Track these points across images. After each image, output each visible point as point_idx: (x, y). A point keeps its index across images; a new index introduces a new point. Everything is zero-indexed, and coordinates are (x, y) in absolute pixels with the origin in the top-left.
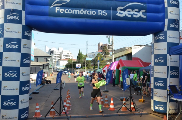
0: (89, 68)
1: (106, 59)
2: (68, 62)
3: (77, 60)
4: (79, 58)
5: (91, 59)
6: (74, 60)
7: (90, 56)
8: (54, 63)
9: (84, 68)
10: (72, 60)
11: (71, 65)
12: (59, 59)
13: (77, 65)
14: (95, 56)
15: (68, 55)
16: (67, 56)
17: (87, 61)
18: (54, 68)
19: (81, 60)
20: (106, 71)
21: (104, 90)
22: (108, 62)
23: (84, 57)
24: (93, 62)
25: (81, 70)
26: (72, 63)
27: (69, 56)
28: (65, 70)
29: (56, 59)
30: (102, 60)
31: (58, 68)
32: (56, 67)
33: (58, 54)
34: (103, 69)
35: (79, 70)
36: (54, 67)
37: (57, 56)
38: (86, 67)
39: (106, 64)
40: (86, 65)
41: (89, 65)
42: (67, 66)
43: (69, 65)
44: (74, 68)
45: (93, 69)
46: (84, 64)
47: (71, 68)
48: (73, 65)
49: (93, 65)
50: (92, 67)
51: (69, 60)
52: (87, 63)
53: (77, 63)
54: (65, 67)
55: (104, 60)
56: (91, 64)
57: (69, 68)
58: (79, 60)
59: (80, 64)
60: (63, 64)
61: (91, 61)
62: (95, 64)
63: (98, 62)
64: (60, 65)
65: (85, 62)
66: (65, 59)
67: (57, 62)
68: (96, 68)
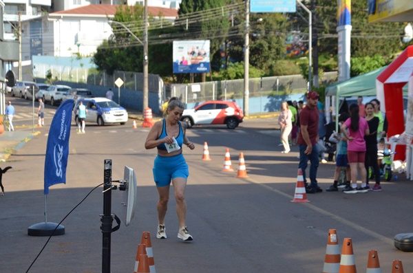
0: (271, 72)
2: (117, 28)
3: (181, 11)
5: (284, 4)
6: (161, 12)
8: (9, 36)
9: (231, 70)
10: (140, 10)
11: (136, 52)
12: (44, 9)
13: (183, 52)
17: (254, 19)
18: (10, 76)
20: (412, 92)
25: (214, 84)
26: (141, 35)
28: (90, 89)
29: (21, 8)
30: (369, 6)
31: (40, 72)
32: (29, 69)
34: (383, 79)
35: (196, 87)
36: (8, 67)
38: (250, 67)
39: (402, 38)
40: (247, 52)
41: (270, 48)
42: (104, 59)
43: (122, 49)
44: (161, 76)
45: (300, 76)
46: (235, 45)
47: (134, 70)
48: (152, 52)
49: (298, 46)
50: (292, 62)
51: (119, 11)
52: (259, 35)
53: (181, 38)
54: (95, 66)
55: (384, 7)
56: (283, 44)
57: (124, 73)
58: (195, 10)
59: (202, 41)
60: (78, 43)
61: (287, 18)
62: (319, 44)
63: (345, 23)
64: (56, 54)
65: (240, 26)
66: (88, 3)
67: (28, 32)
68: (321, 67)
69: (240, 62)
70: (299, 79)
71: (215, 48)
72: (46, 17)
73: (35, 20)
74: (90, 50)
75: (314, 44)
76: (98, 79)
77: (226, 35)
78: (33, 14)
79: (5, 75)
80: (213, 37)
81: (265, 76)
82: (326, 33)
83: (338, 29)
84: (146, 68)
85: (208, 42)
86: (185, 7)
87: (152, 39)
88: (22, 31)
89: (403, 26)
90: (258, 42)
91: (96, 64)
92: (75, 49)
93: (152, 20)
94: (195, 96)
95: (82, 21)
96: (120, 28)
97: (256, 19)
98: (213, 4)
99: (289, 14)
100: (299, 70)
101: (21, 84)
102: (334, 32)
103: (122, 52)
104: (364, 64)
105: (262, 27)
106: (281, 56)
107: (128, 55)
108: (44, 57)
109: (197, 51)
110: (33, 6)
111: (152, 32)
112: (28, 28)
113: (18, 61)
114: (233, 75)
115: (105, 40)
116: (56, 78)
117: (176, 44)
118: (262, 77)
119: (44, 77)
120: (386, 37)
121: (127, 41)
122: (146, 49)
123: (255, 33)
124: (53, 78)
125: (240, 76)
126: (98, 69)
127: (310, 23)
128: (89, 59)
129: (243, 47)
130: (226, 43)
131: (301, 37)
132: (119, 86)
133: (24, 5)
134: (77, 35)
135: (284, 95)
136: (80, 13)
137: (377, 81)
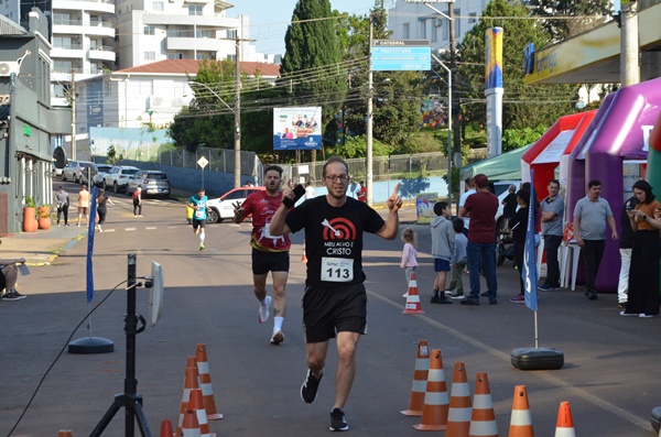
0: (403, 148)
1: (567, 55)
2: (199, 91)
3: (284, 68)
4: (304, 49)
5: (417, 60)
6: (258, 68)
7: (415, 27)
8: (58, 102)
9: (350, 147)
10: (231, 66)
11: (225, 122)
12: (106, 64)
13: (288, 121)
14: (466, 27)
15: (195, 20)
16: (185, 30)
17: (379, 78)
18: (59, 153)
19: (320, 74)
20: (563, 175)
21: (524, 351)
22: (597, 89)
23: (352, 42)
24: (442, 87)
26: (231, 100)
27: (210, 31)
29: (76, 64)
31: (100, 148)
33: (95, 16)
34: (529, 157)
35: (303, 169)
36: (57, 143)
37: (86, 28)
38: (374, 142)
39: (574, 105)
40: (370, 122)
41: (400, 117)
42: (184, 132)
43: (207, 118)
44: (258, 153)
45: (440, 154)
46: (355, 113)
47: (223, 147)
48: (246, 123)
49: (439, 113)
50: (431, 134)
51: (204, 68)
52: (386, 100)
53: (284, 104)
54: (171, 140)
55: (545, 63)
56: (418, 112)
57: (210, 150)
58: (302, 68)
59: (314, 108)
60: (150, 110)
61: (425, 77)
62: (464, 111)
63: (495, 86)
64: (121, 124)
65: (361, 88)
66: (164, 57)
67: (85, 96)
68: (467, 142)
69: (361, 135)
70: (439, 158)
71: (328, 116)
72: (108, 76)
73: (94, 80)
74: (165, 119)
75: (456, 111)
76: (175, 157)
77: (343, 100)
78: (92, 72)
79: (52, 152)
80: (324, 103)
81: (395, 153)
82: (474, 97)
83: (486, 92)
84: (238, 143)
85: (320, 108)
86: (289, 64)
87: (246, 106)
88: (77, 95)
89: (575, 88)
90: (385, 108)
91: (174, 138)
92: (146, 118)
93: (245, 80)
94: (302, 180)
95: (155, 81)
96: (205, 91)
97: (381, 80)
98: (326, 60)
99: (427, 72)
100: (438, 144)
101: (74, 164)
102: (483, 97)
103: (206, 122)
104: (523, 138)
105: (390, 90)
106: (415, 127)
107: (215, 127)
108: (105, 129)
109: (304, 121)
110: (92, 61)
111: (246, 96)
112: (85, 92)
113: (71, 134)
114: (352, 152)
115: (184, 107)
116: (121, 156)
117: (278, 112)
118: (390, 154)
119: (106, 155)
120: (553, 102)
121: (213, 108)
122: (238, 118)
123: (381, 97)
124: (117, 156)
125: (360, 153)
126: (175, 145)
127: (450, 84)
128: (165, 130)
129: (365, 116)
130: (344, 111)
131: (441, 102)
132: (203, 167)
133: (80, 60)
134: (149, 99)
135: (420, 178)
136: (152, 71)
137: (522, 161)
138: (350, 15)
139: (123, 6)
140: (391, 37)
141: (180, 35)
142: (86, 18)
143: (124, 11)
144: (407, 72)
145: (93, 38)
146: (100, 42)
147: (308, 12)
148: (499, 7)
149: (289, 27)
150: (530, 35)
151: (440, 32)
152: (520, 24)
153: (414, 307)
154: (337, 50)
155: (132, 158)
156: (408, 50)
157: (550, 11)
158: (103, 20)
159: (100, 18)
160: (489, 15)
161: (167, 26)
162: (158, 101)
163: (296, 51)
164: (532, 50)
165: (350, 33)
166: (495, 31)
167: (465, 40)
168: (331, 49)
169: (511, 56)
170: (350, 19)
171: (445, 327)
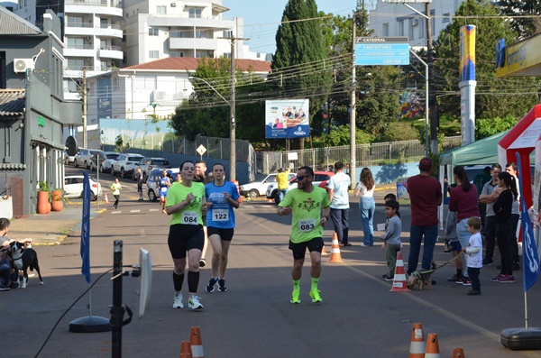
0: (383, 137)
1: (534, 51)
2: (198, 85)
3: (275, 63)
4: (293, 46)
5: (396, 55)
6: (251, 65)
7: (393, 25)
9: (335, 136)
10: (227, 63)
11: (222, 113)
12: (115, 62)
13: (277, 113)
14: (440, 26)
15: (194, 22)
16: (186, 31)
17: (362, 72)
18: (71, 142)
19: (307, 69)
20: (538, 159)
21: (514, 331)
23: (337, 41)
24: (419, 80)
25: (314, 151)
26: (227, 94)
27: (208, 32)
28: (167, 157)
29: (88, 62)
30: (495, 57)
31: (109, 138)
33: (105, 19)
34: (505, 143)
35: (293, 156)
36: (70, 133)
37: (96, 30)
38: (357, 131)
41: (381, 108)
42: (184, 123)
43: (205, 110)
44: (251, 142)
45: (418, 141)
46: (339, 105)
47: (219, 136)
48: (241, 114)
49: (416, 105)
50: (408, 124)
51: (202, 65)
52: (368, 92)
53: (275, 97)
54: (173, 130)
55: (514, 58)
56: (397, 103)
57: (208, 139)
58: (291, 64)
59: (302, 100)
60: (154, 103)
61: (402, 72)
62: (439, 103)
63: (468, 79)
64: (128, 116)
65: (345, 82)
66: (167, 56)
67: (95, 90)
68: (443, 130)
69: (345, 125)
70: (416, 145)
71: (315, 108)
72: (115, 73)
73: (104, 76)
74: (167, 111)
75: (432, 102)
76: (177, 146)
77: (329, 92)
78: (102, 70)
79: (65, 141)
80: (312, 96)
81: (376, 141)
82: (448, 90)
83: (460, 85)
84: (233, 133)
85: (307, 101)
86: (279, 60)
87: (240, 98)
88: (88, 90)
90: (367, 100)
91: (175, 128)
92: (150, 110)
93: (240, 76)
94: (292, 165)
95: (158, 78)
96: (203, 85)
97: (364, 74)
98: (313, 56)
99: (404, 67)
100: (415, 133)
101: (86, 152)
102: (457, 89)
103: (205, 113)
104: (493, 127)
105: (372, 83)
106: (394, 117)
107: (212, 118)
108: (113, 120)
109: (293, 112)
110: (102, 59)
111: (240, 89)
112: (95, 86)
114: (337, 140)
115: (184, 100)
116: (128, 144)
117: (269, 104)
118: (372, 142)
119: (114, 144)
120: (520, 94)
121: (211, 100)
122: (233, 110)
123: (363, 90)
124: (124, 145)
125: (345, 141)
126: (176, 134)
127: (427, 78)
128: (167, 121)
129: (349, 107)
130: (329, 102)
131: (418, 94)
132: (202, 154)
133: (91, 58)
134: (152, 94)
135: (399, 164)
136: (156, 68)
137: (499, 147)
138: (335, 15)
139: (130, 10)
140: (373, 35)
141: (181, 36)
142: (97, 21)
143: (131, 14)
144: (387, 67)
145: (103, 38)
146: (110, 42)
147: (297, 13)
148: (471, 7)
149: (280, 27)
150: (499, 32)
151: (416, 30)
152: (490, 23)
153: (401, 285)
154: (323, 48)
155: (137, 147)
156: (389, 46)
157: (517, 11)
158: (112, 23)
159: (109, 21)
160: (462, 14)
161: (170, 28)
162: (161, 94)
163: (286, 48)
164: (503, 46)
165: (335, 33)
166: (468, 29)
167: (440, 37)
168: (317, 46)
169: (481, 52)
170: (335, 19)
171: (431, 305)
